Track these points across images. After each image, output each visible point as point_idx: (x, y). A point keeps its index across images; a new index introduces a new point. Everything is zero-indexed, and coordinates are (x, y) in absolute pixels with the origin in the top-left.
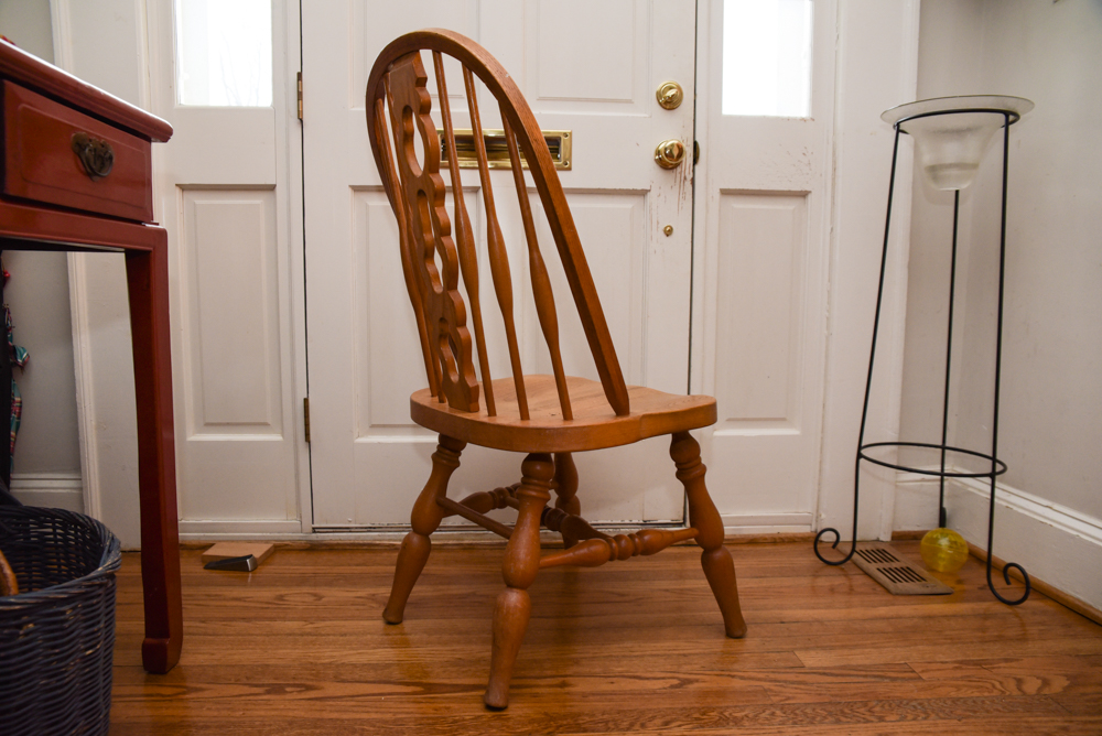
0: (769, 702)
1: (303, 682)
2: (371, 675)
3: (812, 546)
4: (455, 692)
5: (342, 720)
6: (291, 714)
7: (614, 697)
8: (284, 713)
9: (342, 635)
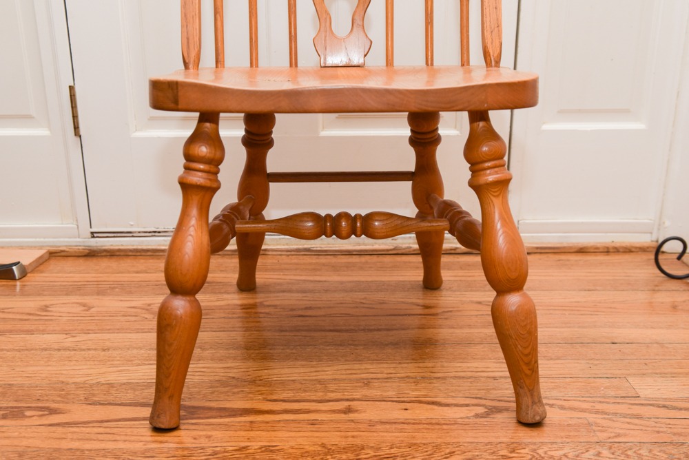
0: (595, 439)
1: (47, 405)
2: (129, 396)
3: (653, 257)
4: (221, 417)
5: (83, 451)
6: (25, 443)
7: (406, 426)
8: (16, 442)
9: (104, 350)
